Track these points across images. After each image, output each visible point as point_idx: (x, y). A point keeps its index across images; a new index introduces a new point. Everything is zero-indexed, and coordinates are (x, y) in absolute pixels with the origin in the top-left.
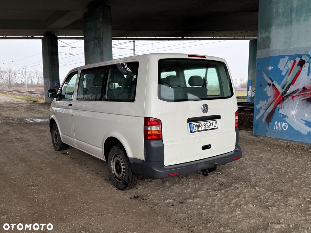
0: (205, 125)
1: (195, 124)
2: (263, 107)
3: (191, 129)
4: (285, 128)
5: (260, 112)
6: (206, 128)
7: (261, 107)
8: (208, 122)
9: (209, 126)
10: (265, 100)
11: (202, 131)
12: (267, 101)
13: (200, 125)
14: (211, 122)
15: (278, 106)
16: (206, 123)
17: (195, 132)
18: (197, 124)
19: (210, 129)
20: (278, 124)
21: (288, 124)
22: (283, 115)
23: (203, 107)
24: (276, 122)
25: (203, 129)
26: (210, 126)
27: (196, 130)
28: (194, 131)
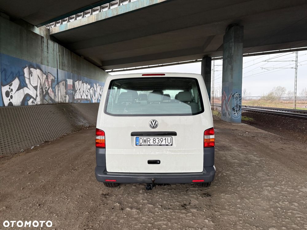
0: (155, 141)
1: (143, 138)
3: (137, 142)
6: (156, 144)
8: (160, 138)
9: (160, 142)
11: (149, 145)
13: (149, 140)
14: (164, 138)
16: (156, 138)
17: (141, 145)
18: (145, 138)
19: (161, 145)
23: (150, 123)
25: (152, 143)
26: (162, 141)
27: (143, 144)
28: (139, 144)
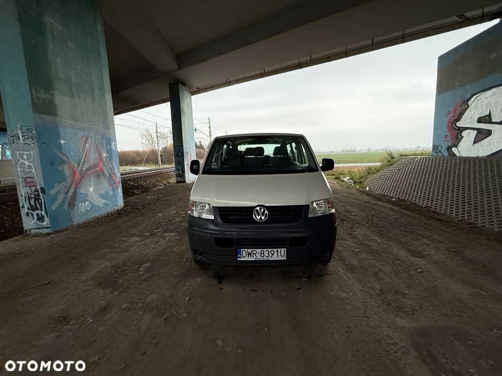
2: (61, 191)
4: (88, 207)
5: (59, 198)
7: (59, 192)
10: (63, 181)
12: (66, 183)
15: (78, 186)
20: (82, 205)
21: (90, 202)
22: (84, 194)
24: (80, 204)
